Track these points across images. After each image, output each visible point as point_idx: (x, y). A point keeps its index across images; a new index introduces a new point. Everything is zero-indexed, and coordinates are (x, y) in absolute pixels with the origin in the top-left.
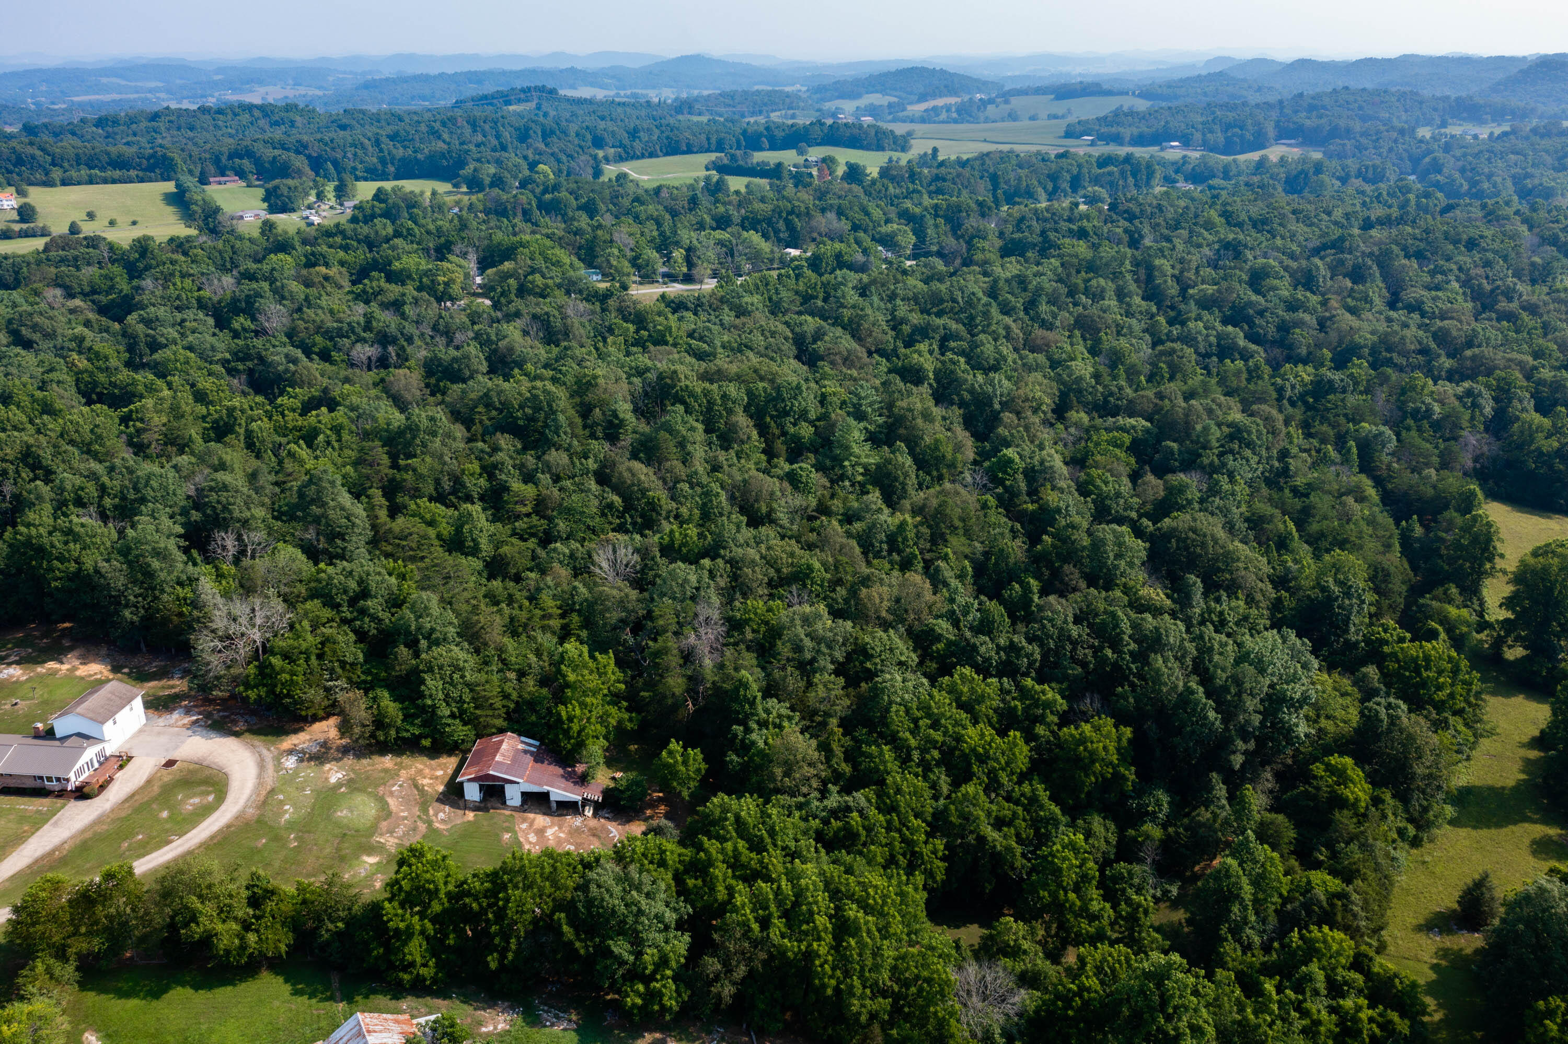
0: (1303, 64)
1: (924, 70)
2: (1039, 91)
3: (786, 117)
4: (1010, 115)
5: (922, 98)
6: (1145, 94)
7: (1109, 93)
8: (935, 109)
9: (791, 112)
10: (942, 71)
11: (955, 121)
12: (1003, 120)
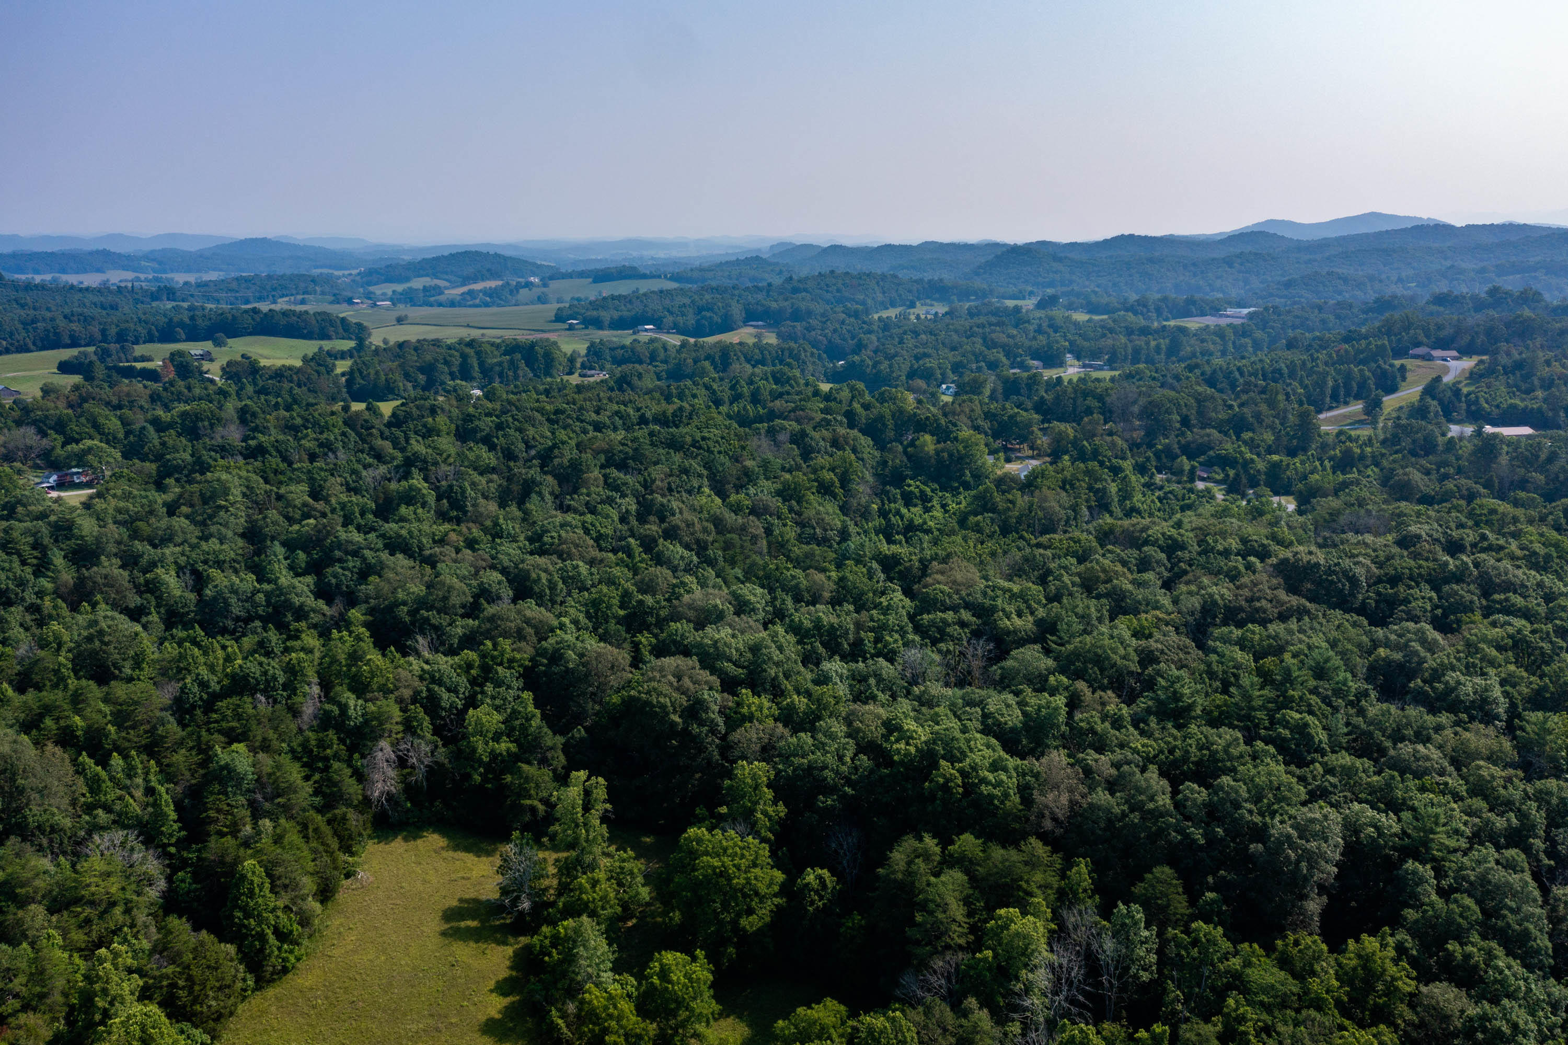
0: (836, 249)
1: (477, 253)
2: (582, 274)
3: (295, 303)
4: (539, 298)
5: (466, 280)
6: (675, 278)
7: (644, 276)
8: (470, 292)
9: (300, 297)
10: (497, 255)
11: (487, 305)
12: (532, 303)
